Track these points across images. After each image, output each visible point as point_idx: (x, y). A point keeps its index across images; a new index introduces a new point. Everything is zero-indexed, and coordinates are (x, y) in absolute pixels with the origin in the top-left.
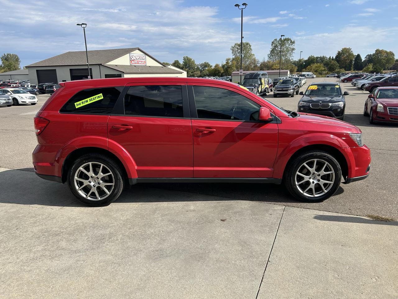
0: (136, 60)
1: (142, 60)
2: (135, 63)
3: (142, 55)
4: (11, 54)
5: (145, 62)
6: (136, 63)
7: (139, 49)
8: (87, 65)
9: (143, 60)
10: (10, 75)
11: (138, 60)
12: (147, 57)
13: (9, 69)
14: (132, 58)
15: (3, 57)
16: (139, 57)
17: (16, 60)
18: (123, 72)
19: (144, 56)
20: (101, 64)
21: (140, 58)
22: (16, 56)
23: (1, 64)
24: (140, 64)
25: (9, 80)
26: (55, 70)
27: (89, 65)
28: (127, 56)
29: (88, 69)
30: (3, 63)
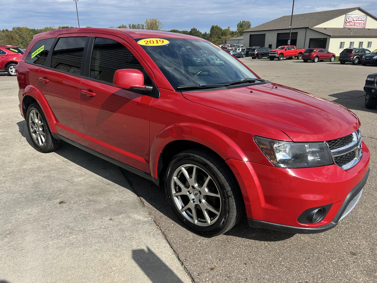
0: (353, 22)
1: (360, 22)
2: (350, 26)
3: (362, 16)
4: (246, 21)
5: (364, 24)
6: (352, 26)
7: (360, 9)
8: (290, 29)
9: (362, 22)
10: (239, 40)
11: (356, 22)
12: (368, 17)
13: (241, 34)
14: (347, 19)
15: (239, 24)
16: (357, 18)
17: (248, 26)
18: (330, 36)
19: (364, 16)
20: (308, 28)
21: (359, 19)
22: (249, 22)
23: (237, 30)
24: (357, 26)
25: (237, 44)
26: (265, 34)
27: (292, 29)
28: (342, 18)
29: (290, 33)
30: (238, 29)
